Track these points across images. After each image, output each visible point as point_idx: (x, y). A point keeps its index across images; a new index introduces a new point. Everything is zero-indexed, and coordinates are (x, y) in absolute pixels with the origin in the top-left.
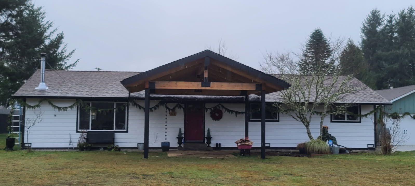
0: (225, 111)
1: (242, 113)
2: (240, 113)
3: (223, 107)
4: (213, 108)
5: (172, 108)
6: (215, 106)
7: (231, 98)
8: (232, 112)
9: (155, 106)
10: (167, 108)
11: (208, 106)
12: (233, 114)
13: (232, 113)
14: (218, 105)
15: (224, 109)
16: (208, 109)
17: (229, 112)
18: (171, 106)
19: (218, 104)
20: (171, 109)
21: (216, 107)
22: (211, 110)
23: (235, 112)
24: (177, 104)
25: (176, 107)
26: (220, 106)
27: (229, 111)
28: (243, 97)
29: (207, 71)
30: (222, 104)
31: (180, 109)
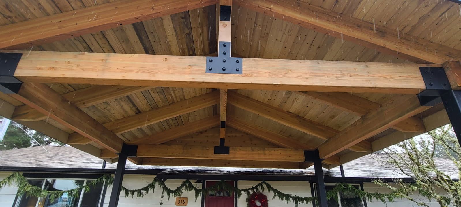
0: (275, 196)
1: (307, 199)
2: (302, 200)
3: (270, 188)
4: (252, 189)
5: (174, 189)
6: (254, 186)
7: (281, 172)
8: (288, 197)
9: (149, 185)
10: (165, 188)
11: (242, 185)
12: (289, 202)
13: (288, 200)
14: (260, 185)
15: (272, 192)
16: (243, 193)
17: (282, 198)
18: (172, 185)
19: (261, 181)
20: (173, 192)
21: (256, 188)
22: (248, 193)
23: (293, 198)
24: (185, 180)
25: (182, 186)
26: (264, 185)
27: (282, 196)
28: (302, 171)
29: (229, 24)
30: (268, 182)
31: (190, 191)
